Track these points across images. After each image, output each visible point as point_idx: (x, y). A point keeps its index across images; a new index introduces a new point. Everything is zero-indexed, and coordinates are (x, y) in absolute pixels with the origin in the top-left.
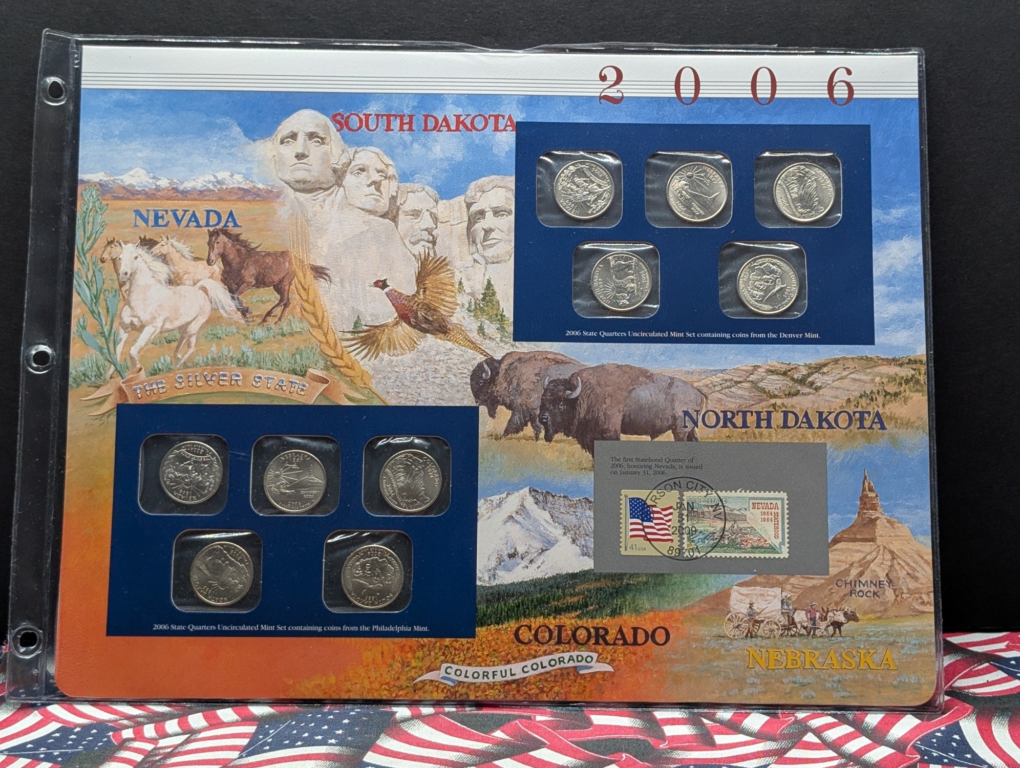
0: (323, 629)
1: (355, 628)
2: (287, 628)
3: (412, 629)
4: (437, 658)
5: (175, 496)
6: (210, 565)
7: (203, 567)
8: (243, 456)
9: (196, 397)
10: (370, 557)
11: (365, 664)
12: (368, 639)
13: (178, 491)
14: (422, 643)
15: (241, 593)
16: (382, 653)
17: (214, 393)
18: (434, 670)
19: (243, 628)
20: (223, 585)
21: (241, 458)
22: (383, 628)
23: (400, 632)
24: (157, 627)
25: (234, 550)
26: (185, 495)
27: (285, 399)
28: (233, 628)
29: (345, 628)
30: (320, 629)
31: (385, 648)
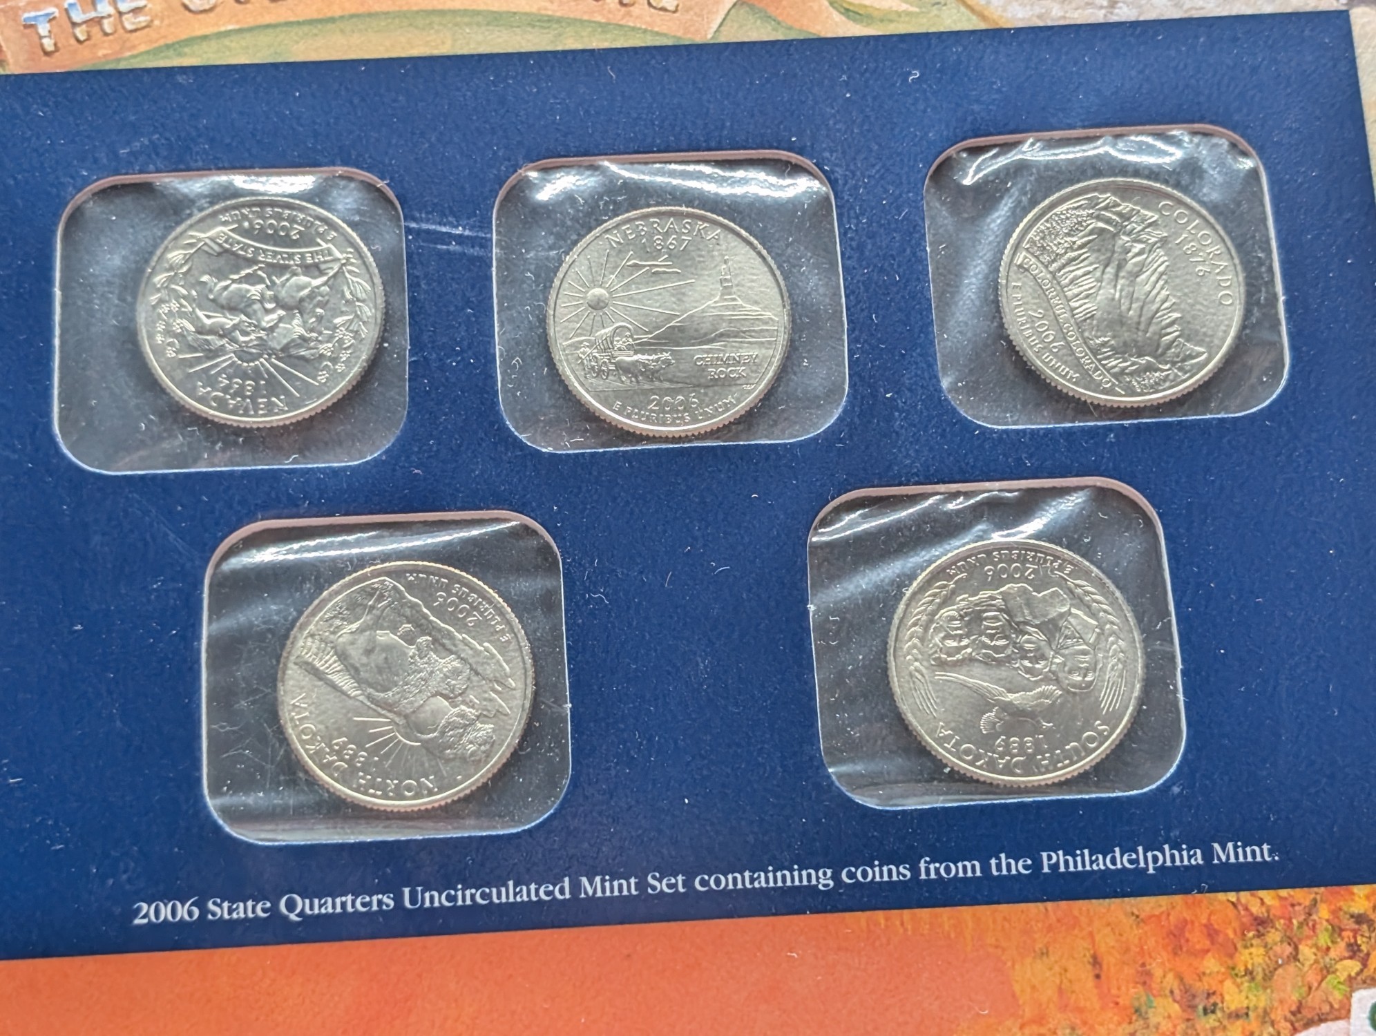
0: (836, 877)
1: (968, 869)
2: (688, 883)
3: (1208, 855)
4: (1327, 971)
5: (201, 400)
6: (355, 654)
7: (329, 664)
8: (460, 239)
9: (264, 39)
10: (997, 582)
11: (1028, 1013)
12: (1034, 909)
13: (212, 382)
14: (1256, 909)
15: (488, 755)
16: (1096, 961)
17: (332, 20)
18: (1322, 1020)
19: (508, 894)
20: (414, 726)
21: (454, 247)
22: (1085, 862)
23: (1162, 869)
24: (148, 913)
25: (447, 589)
26: (240, 393)
27: (604, 27)
28: (466, 896)
29: (930, 869)
30: (823, 879)
31: (1106, 941)
